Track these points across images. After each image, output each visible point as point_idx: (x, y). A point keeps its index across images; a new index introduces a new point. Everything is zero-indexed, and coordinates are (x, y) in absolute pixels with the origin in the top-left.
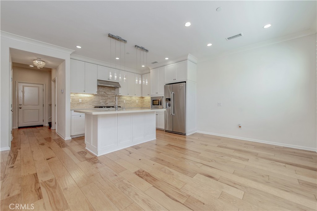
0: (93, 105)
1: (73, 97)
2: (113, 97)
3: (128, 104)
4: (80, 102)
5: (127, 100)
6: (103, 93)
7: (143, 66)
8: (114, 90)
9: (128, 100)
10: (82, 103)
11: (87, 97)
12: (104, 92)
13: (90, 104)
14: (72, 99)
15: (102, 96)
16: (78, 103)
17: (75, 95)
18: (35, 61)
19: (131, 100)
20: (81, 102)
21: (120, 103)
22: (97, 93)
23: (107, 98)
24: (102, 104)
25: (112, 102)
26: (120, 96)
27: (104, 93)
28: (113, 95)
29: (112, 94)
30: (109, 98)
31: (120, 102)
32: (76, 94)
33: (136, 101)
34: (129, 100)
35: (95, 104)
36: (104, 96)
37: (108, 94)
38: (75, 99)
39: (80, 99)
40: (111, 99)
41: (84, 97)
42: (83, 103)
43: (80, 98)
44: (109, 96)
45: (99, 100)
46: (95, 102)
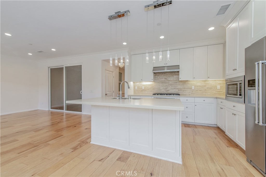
0: (153, 92)
1: (138, 85)
2: (176, 82)
3: (201, 90)
4: (143, 89)
5: (198, 86)
6: (163, 79)
7: (211, 29)
8: (176, 74)
9: (200, 86)
10: (144, 90)
11: (149, 85)
12: (165, 79)
13: (150, 91)
14: (138, 87)
15: (162, 83)
16: (141, 90)
17: (139, 83)
18: (119, 64)
19: (206, 86)
21: (185, 89)
23: (168, 85)
24: (163, 91)
25: (175, 88)
26: (184, 82)
27: (165, 80)
28: (176, 80)
29: (175, 79)
30: (171, 85)
31: (187, 88)
32: (140, 83)
33: (216, 87)
34: (201, 85)
35: (155, 91)
36: (164, 83)
37: (169, 80)
38: (139, 87)
39: (143, 87)
40: (173, 85)
41: (146, 85)
42: (145, 90)
43: (143, 86)
44: (170, 82)
45: (159, 87)
46: (156, 89)
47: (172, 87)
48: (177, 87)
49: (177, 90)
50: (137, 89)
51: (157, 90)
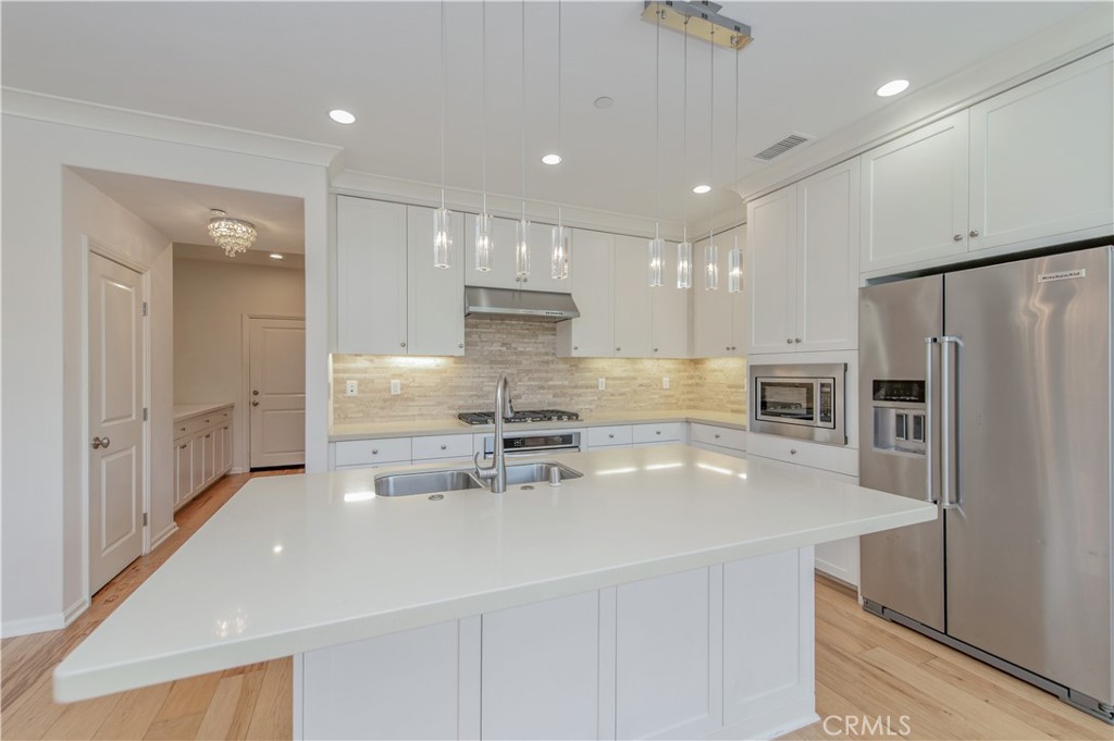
0: (450, 408)
1: (365, 371)
2: (547, 362)
3: (621, 394)
4: (393, 392)
5: (615, 379)
6: (496, 347)
7: (702, 189)
8: (547, 329)
9: (621, 379)
10: (404, 398)
11: (428, 371)
12: (504, 344)
13: (439, 404)
14: (361, 382)
15: (491, 362)
16: (385, 401)
17: (372, 361)
18: (216, 226)
19: (635, 378)
20: (399, 392)
21: (575, 391)
22: (461, 352)
23: (515, 372)
25: (542, 387)
26: (575, 363)
27: (504, 349)
28: (546, 354)
29: (543, 350)
30: (528, 372)
31: (582, 387)
32: (376, 360)
33: (660, 380)
34: (624, 375)
35: (461, 403)
36: (500, 362)
37: (522, 353)
38: (372, 381)
39: (393, 381)
40: (536, 375)
41: (413, 370)
42: (406, 399)
43: (395, 376)
44: (524, 362)
45: (481, 379)
46: (463, 393)
47: (532, 383)
48: (551, 383)
49: (551, 396)
50: (355, 393)
51: (470, 396)
